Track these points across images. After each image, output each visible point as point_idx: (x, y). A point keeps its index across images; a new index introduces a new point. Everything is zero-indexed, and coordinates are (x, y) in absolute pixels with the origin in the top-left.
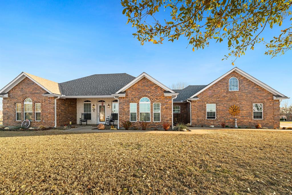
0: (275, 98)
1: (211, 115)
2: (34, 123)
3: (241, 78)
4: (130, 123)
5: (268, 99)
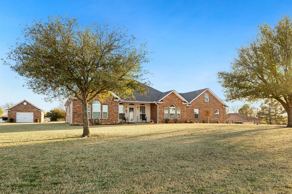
0: (224, 107)
1: (196, 116)
3: (210, 94)
4: (169, 120)
5: (221, 108)
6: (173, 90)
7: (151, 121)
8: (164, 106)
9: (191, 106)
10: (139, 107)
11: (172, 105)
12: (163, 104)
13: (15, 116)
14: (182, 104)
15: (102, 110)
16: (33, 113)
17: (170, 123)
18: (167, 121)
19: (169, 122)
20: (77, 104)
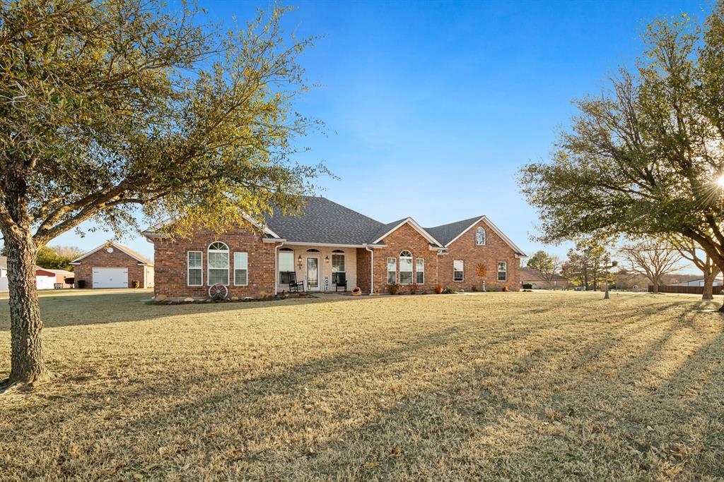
0: (516, 256)
1: (459, 276)
2: (233, 290)
3: (488, 230)
4: (397, 286)
5: (510, 258)
6: (406, 219)
7: (356, 291)
8: (386, 255)
9: (447, 254)
10: (331, 257)
11: (404, 252)
12: (384, 249)
13: (90, 275)
14: (428, 250)
15: (232, 264)
16: (126, 270)
17: (399, 294)
18: (392, 290)
19: (398, 291)
20: (166, 251)
